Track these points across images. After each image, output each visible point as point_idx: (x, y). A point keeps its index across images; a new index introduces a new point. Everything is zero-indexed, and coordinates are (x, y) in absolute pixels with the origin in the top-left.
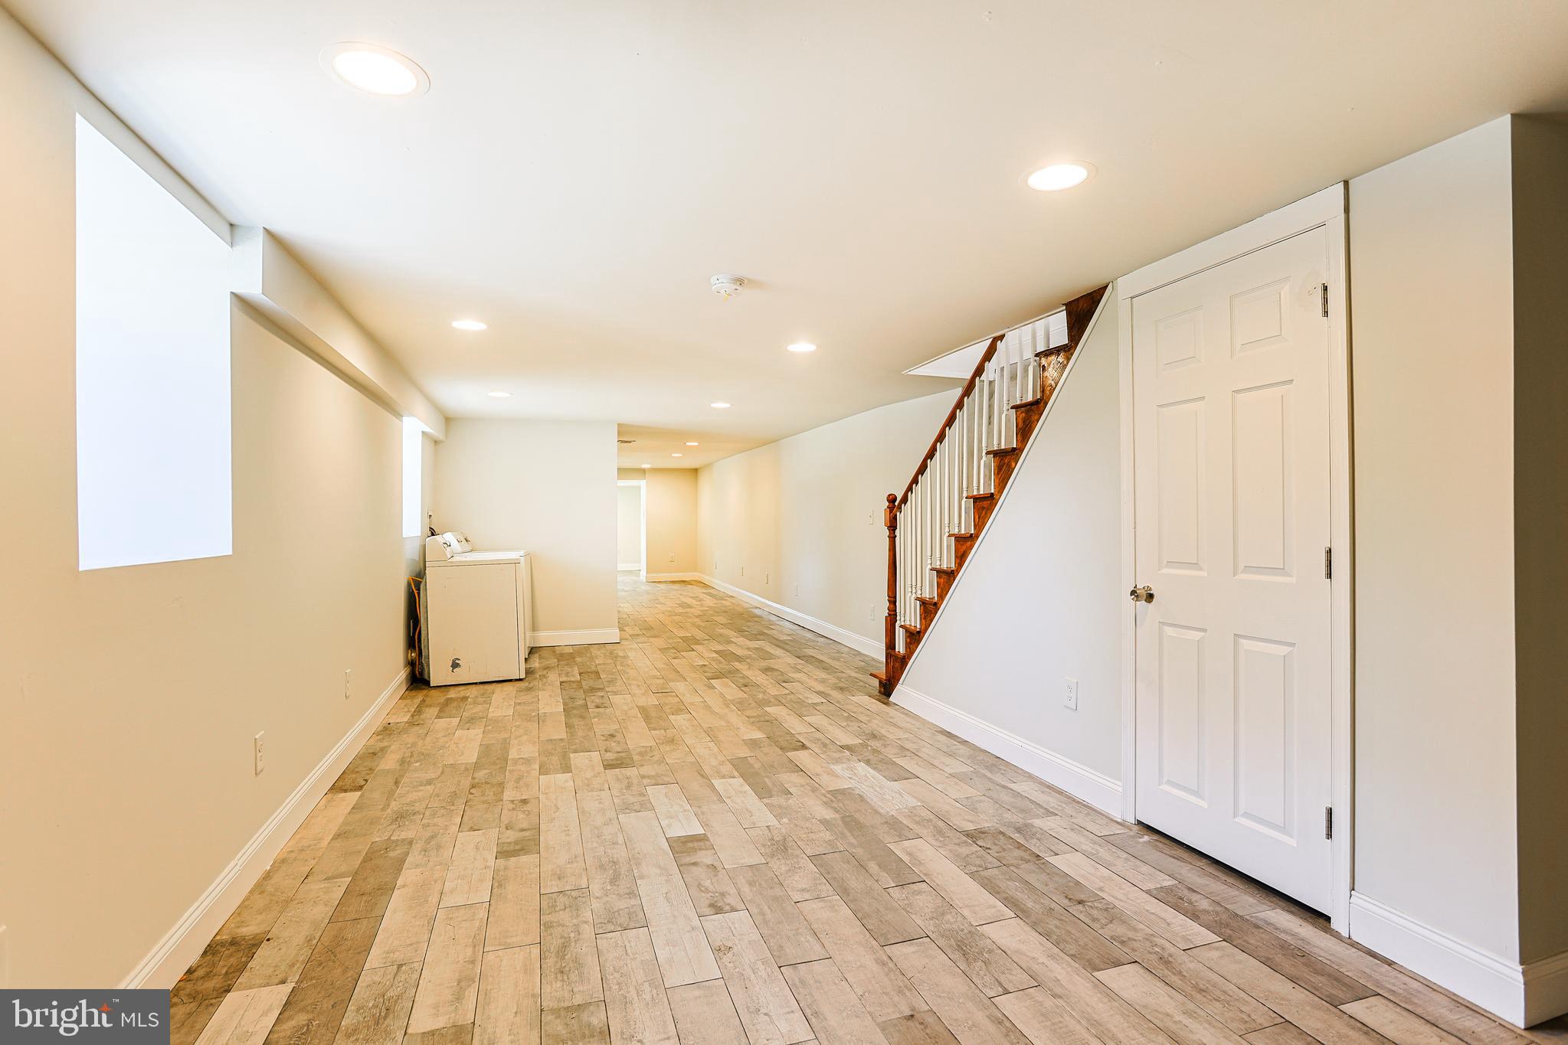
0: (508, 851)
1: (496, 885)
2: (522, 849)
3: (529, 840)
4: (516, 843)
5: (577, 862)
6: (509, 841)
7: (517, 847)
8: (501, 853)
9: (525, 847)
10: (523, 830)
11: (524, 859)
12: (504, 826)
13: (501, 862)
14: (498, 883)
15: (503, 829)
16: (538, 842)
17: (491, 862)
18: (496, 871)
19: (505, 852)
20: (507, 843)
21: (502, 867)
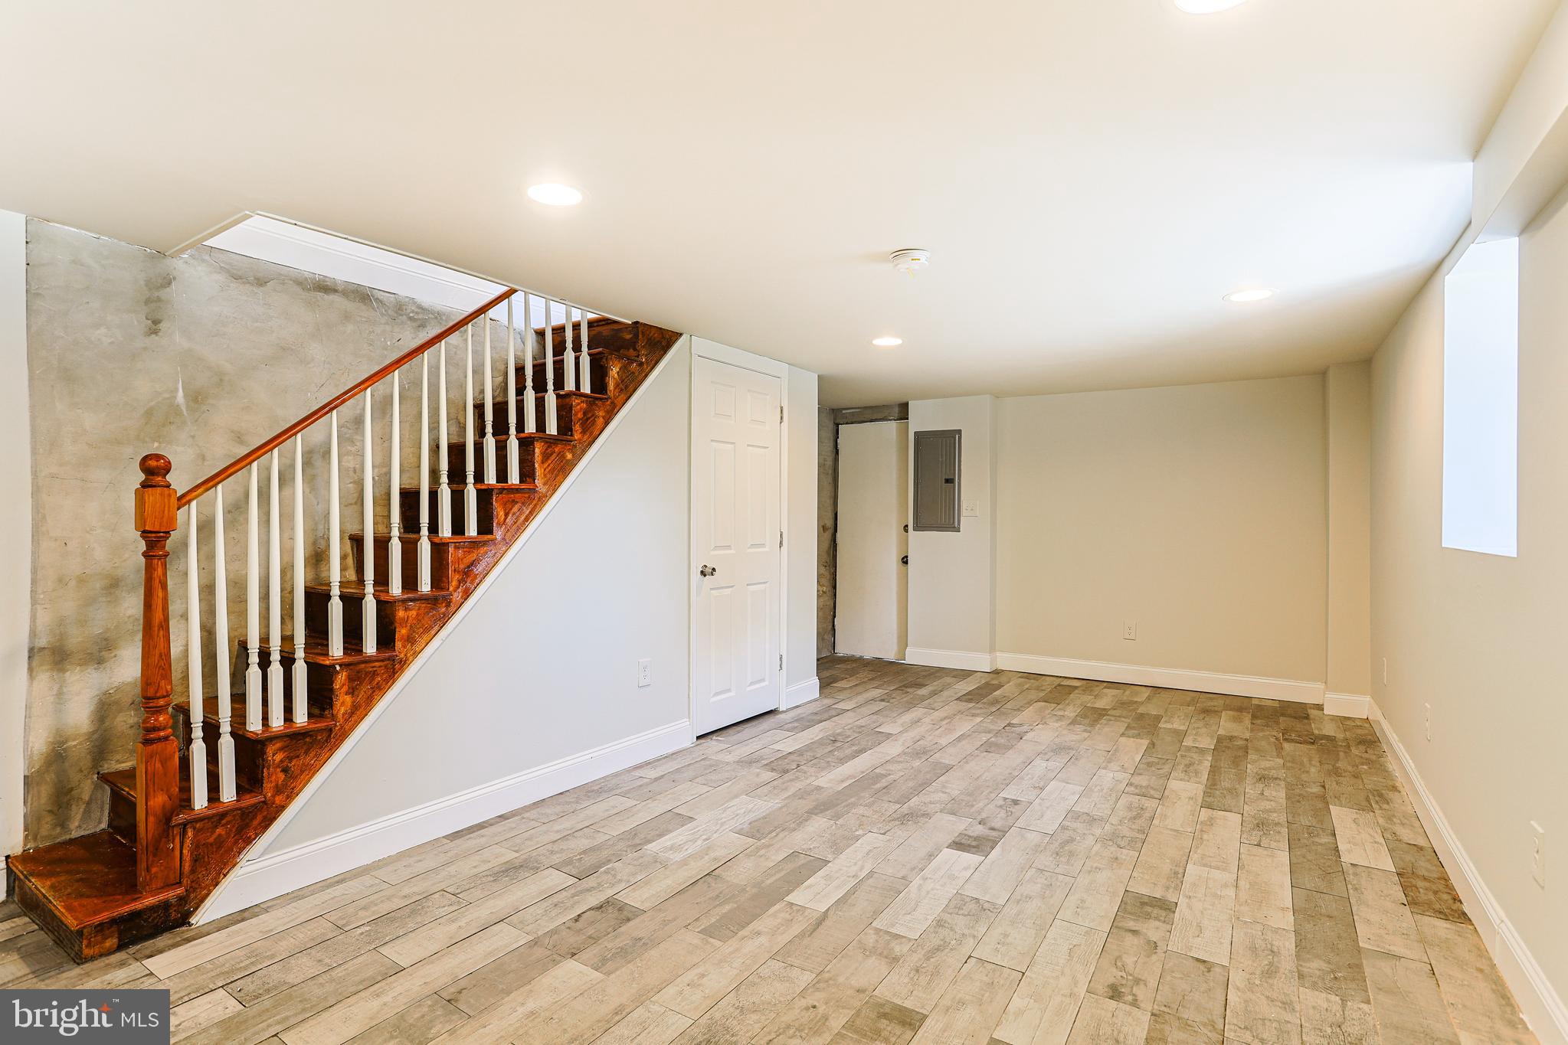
0: (1161, 909)
1: (1180, 876)
2: (1143, 904)
3: (1130, 913)
4: (1148, 916)
5: (1092, 867)
6: (1157, 923)
7: (1149, 909)
8: (1170, 909)
9: (1138, 904)
10: (1135, 932)
11: (1144, 890)
12: (1159, 950)
13: (1172, 897)
14: (1177, 877)
15: (1162, 946)
16: (1123, 906)
17: (1182, 902)
18: (1178, 888)
19: (1166, 909)
20: (1159, 920)
21: (1171, 890)
